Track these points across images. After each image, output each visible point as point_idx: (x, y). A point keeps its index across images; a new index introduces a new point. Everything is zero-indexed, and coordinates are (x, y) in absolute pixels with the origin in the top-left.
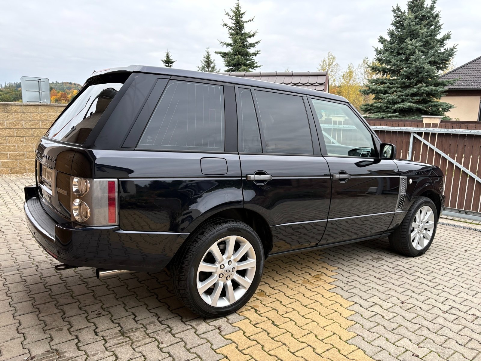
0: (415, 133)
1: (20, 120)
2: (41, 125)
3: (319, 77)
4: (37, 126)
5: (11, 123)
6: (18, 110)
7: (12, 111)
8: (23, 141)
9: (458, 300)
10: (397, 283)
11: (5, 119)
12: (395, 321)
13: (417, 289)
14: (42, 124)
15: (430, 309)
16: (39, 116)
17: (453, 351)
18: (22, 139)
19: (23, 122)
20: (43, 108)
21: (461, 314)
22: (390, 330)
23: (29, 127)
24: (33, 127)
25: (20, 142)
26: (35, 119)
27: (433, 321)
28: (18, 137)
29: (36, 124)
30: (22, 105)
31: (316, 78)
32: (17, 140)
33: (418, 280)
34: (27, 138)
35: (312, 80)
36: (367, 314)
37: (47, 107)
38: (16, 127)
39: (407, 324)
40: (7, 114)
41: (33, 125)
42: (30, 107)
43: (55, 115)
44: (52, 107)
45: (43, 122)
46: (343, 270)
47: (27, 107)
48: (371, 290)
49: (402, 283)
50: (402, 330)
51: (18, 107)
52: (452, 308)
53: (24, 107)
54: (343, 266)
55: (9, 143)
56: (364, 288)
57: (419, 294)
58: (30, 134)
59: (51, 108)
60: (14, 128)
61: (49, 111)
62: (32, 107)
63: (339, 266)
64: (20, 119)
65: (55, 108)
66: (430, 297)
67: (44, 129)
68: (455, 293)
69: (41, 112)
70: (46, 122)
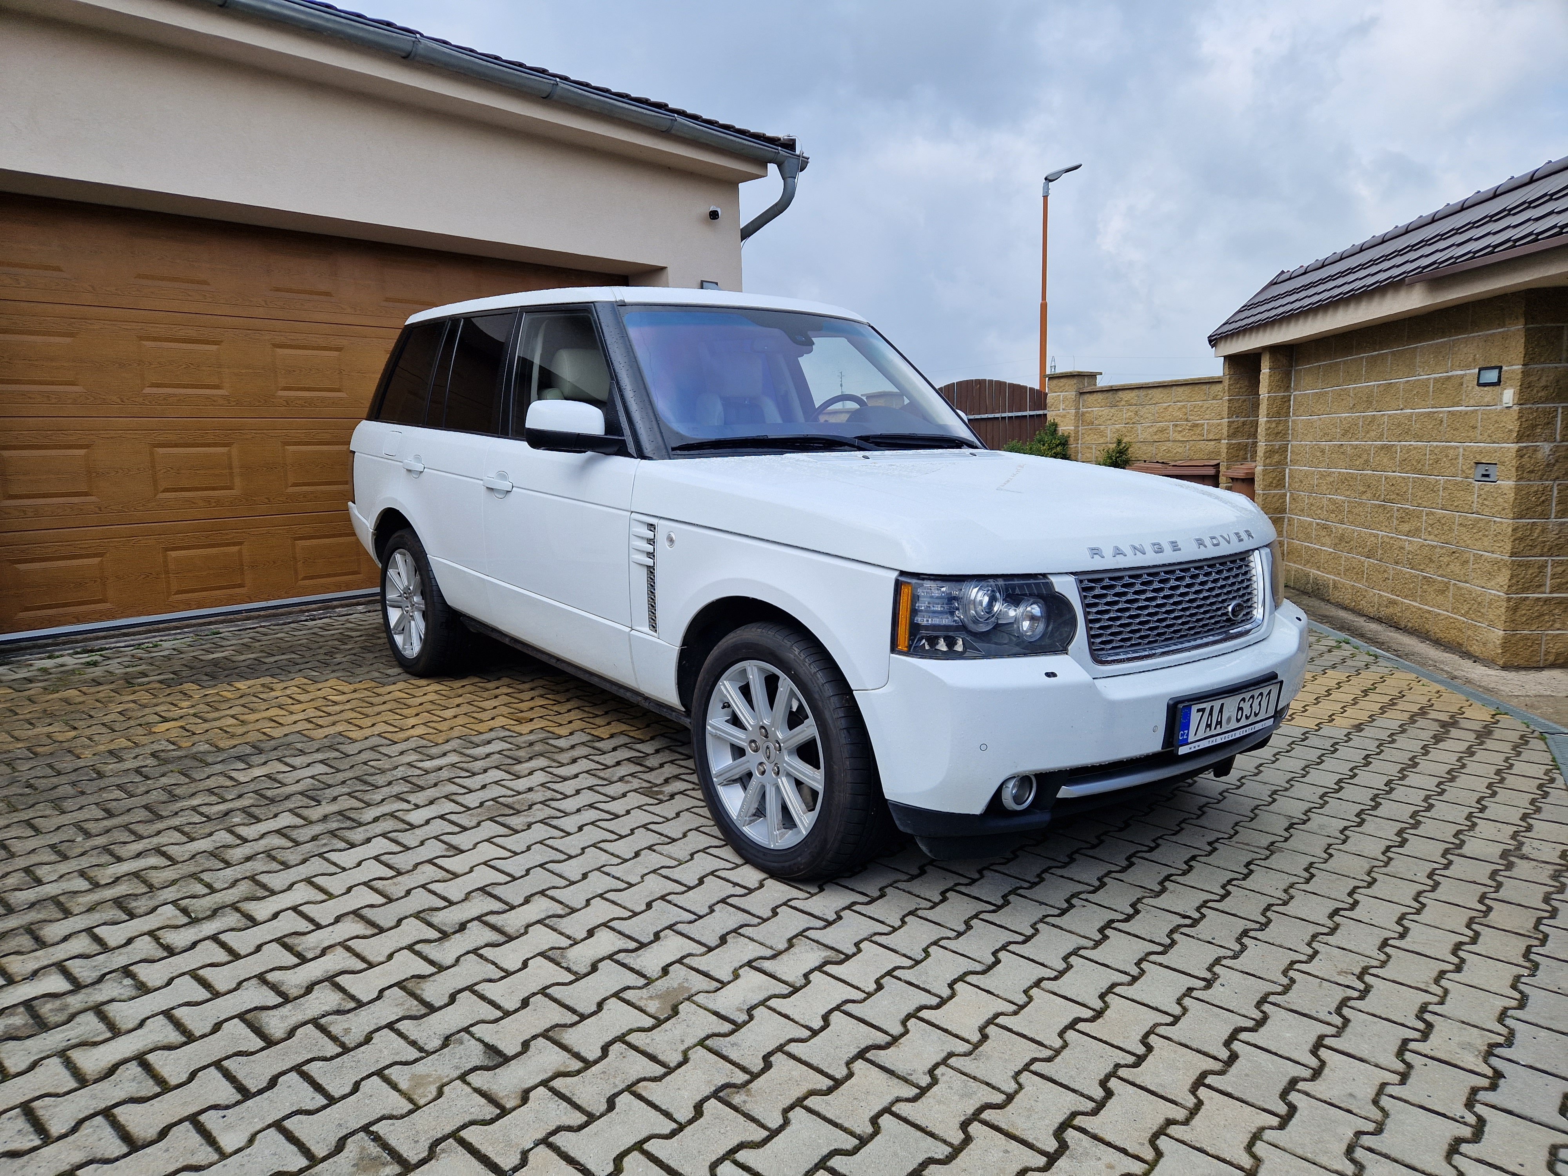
1: (1133, 423)
4: (1163, 437)
11: (1109, 422)
16: (1170, 409)
19: (1139, 426)
23: (1150, 439)
24: (1155, 437)
29: (1162, 431)
37: (1188, 387)
40: (1112, 410)
42: (1155, 390)
43: (1202, 406)
44: (1199, 386)
45: (1176, 426)
59: (1196, 388)
61: (1191, 397)
65: (1204, 387)
67: (1177, 444)
69: (1176, 400)
70: (1182, 425)
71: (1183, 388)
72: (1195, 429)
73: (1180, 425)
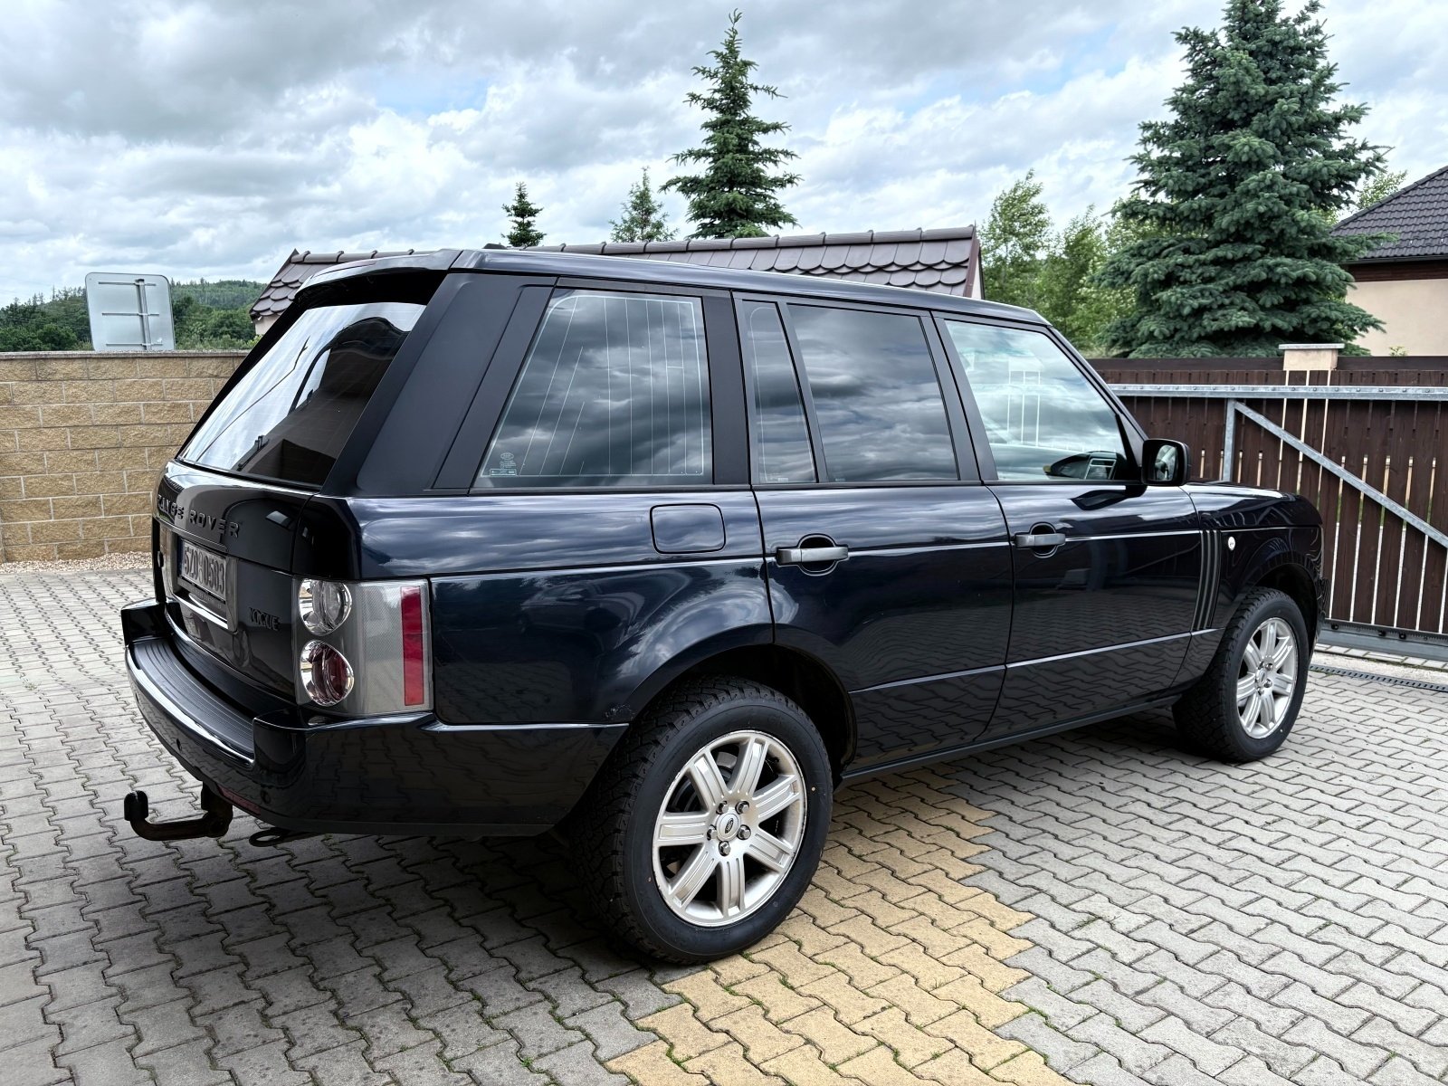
0: (1240, 400)
1: (81, 402)
2: (143, 415)
3: (951, 244)
4: (132, 419)
5: (56, 411)
6: (74, 374)
7: (57, 377)
8: (91, 463)
9: (1349, 901)
10: (1169, 854)
11: (38, 401)
12: (1147, 968)
13: (1226, 871)
14: (147, 413)
15: (1259, 930)
16: (137, 387)
17: (1312, 1053)
18: (89, 457)
19: (90, 406)
20: (148, 364)
21: (1352, 943)
22: (1130, 992)
23: (110, 421)
24: (120, 420)
25: (83, 466)
26: (127, 396)
27: (1262, 967)
28: (79, 452)
29: (127, 411)
30: (86, 358)
31: (942, 246)
32: (75, 460)
33: (1233, 844)
34: (104, 453)
35: (930, 254)
36: (1065, 948)
37: (160, 361)
38: (71, 423)
39: (1183, 975)
40: (43, 385)
41: (119, 415)
42: (110, 362)
43: (182, 385)
44: (174, 360)
45: (149, 406)
46: (1010, 819)
47: (102, 364)
48: (1088, 877)
49: (1183, 853)
50: (1167, 995)
51: (76, 365)
52: (1326, 926)
53: (93, 364)
54: (1013, 808)
55: (51, 470)
56: (1065, 871)
57: (1231, 886)
58: (114, 441)
59: (171, 363)
60: (64, 424)
61: (164, 373)
62: (116, 361)
63: (1000, 806)
64: (82, 398)
66: (1264, 893)
67: (152, 427)
68: (1340, 879)
69: (144, 375)
70: (158, 405)
71: (152, 361)
72: (176, 409)
73: (154, 405)
